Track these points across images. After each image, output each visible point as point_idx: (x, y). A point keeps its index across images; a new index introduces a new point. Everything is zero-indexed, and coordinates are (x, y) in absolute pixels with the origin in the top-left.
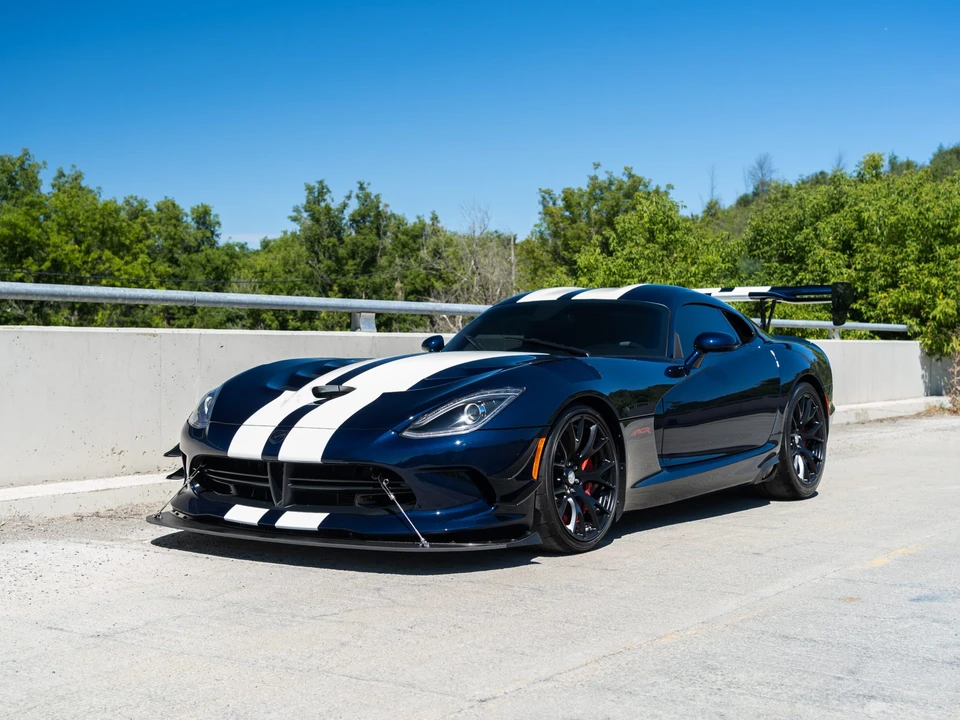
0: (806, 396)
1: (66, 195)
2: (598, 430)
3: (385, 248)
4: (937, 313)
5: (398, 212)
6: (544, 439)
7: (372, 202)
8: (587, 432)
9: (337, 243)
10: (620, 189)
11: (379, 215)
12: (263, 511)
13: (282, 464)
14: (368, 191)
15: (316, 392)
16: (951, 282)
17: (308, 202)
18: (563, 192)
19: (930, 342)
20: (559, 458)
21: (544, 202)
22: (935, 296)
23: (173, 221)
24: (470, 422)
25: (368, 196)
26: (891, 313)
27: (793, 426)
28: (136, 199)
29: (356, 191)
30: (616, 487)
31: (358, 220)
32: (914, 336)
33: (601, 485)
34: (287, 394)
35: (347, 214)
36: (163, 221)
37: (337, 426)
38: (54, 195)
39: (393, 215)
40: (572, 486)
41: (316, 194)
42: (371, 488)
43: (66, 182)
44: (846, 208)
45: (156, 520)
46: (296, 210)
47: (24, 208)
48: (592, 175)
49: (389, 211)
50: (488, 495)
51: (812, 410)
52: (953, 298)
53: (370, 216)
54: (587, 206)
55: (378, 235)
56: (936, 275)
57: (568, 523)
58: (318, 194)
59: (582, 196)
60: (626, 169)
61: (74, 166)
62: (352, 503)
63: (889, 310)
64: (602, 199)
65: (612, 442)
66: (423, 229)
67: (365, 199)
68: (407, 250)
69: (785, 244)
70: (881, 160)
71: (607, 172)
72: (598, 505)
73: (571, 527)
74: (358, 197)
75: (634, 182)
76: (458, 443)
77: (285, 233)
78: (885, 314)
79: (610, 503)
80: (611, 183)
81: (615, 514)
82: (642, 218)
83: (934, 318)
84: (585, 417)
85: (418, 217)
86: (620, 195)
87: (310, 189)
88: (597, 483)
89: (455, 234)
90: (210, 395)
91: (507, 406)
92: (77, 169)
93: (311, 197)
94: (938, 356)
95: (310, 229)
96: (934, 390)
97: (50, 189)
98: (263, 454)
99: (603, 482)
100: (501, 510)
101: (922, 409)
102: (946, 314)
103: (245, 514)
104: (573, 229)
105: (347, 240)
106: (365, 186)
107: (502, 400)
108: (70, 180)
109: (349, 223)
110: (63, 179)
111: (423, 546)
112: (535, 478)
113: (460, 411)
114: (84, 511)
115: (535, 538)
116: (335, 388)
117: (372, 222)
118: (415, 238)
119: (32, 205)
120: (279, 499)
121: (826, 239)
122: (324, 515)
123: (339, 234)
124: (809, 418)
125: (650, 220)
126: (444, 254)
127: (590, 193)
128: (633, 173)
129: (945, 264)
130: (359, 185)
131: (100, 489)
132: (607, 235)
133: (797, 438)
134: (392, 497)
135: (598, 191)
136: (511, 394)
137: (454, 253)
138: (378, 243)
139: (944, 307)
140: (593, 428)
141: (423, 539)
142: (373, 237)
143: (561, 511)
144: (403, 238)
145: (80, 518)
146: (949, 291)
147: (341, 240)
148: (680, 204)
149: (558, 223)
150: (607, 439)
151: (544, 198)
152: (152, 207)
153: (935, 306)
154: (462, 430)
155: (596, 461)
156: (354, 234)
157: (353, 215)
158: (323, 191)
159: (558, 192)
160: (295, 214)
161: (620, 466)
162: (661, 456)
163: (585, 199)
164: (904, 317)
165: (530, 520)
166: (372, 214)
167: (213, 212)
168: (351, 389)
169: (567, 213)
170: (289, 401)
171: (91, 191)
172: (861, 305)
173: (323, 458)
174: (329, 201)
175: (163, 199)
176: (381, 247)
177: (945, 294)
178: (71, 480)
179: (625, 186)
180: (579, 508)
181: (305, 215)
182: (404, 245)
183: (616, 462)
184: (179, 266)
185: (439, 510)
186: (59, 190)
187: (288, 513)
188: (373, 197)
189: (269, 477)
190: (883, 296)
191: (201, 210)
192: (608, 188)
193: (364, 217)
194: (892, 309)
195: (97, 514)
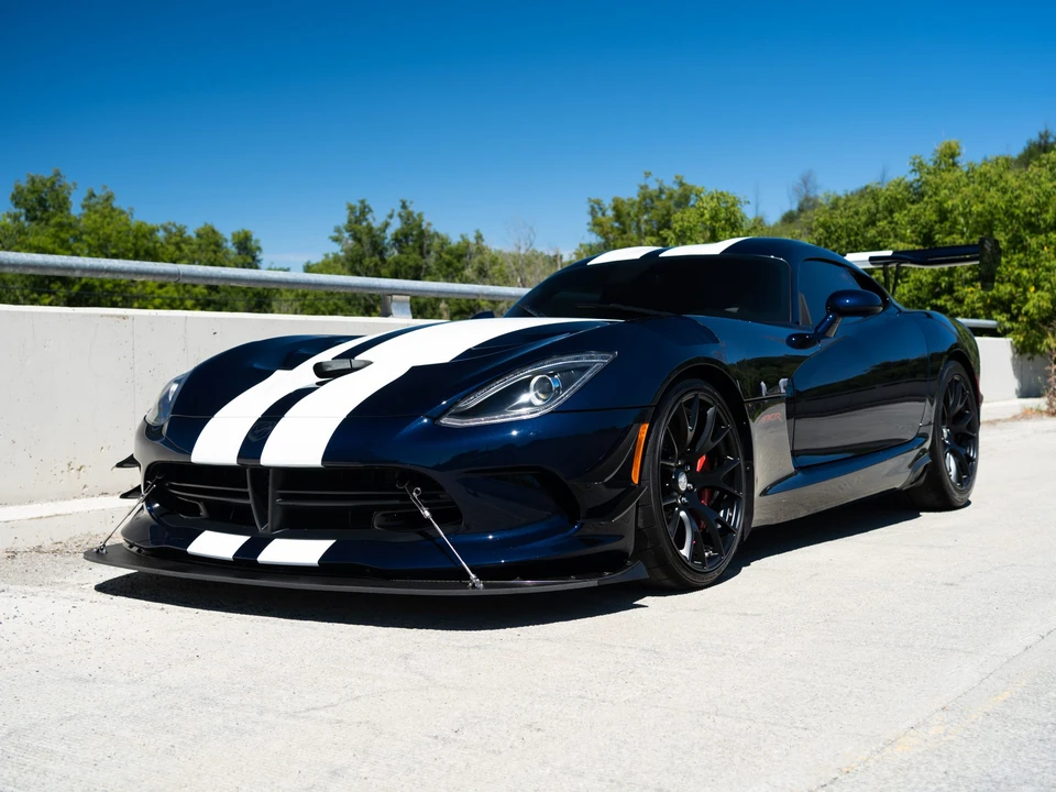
0: (956, 378)
1: (97, 215)
2: (717, 415)
3: (428, 267)
4: (1029, 307)
5: (442, 232)
6: (647, 426)
7: (414, 220)
8: (703, 416)
9: (380, 263)
10: (671, 197)
11: (422, 234)
12: (241, 540)
13: (267, 469)
14: (411, 209)
15: (319, 370)
16: (1044, 273)
17: (350, 222)
18: (613, 200)
19: (1022, 339)
20: (667, 453)
21: (593, 212)
22: (1026, 290)
23: (213, 247)
24: (538, 402)
25: (410, 214)
26: (979, 308)
27: (943, 418)
28: (174, 225)
29: (398, 209)
30: (742, 494)
31: (400, 240)
32: (1004, 333)
33: (723, 492)
34: (279, 374)
35: (390, 233)
36: (203, 247)
37: (344, 415)
38: (85, 216)
39: (437, 234)
40: (683, 494)
41: (358, 214)
42: (397, 502)
43: (97, 203)
44: (926, 199)
45: (99, 555)
46: (338, 230)
47: (52, 230)
48: (643, 184)
49: (432, 229)
50: (568, 508)
51: (964, 396)
52: (1048, 291)
53: (412, 235)
54: (637, 216)
55: (421, 254)
56: (1027, 266)
57: (682, 548)
58: (359, 214)
59: (632, 205)
60: (677, 177)
61: (105, 187)
62: (369, 525)
63: (978, 305)
64: (652, 208)
65: (735, 432)
66: (468, 247)
67: (408, 218)
68: (451, 270)
69: (855, 240)
70: (958, 147)
71: (657, 180)
72: (719, 521)
73: (685, 552)
74: (400, 216)
75: (685, 190)
76: (514, 433)
77: (327, 256)
78: (973, 309)
79: (734, 517)
80: (661, 191)
81: (743, 533)
82: (702, 215)
83: (1026, 313)
84: (702, 396)
85: (462, 236)
86: (671, 203)
87: (352, 209)
88: (719, 489)
89: (500, 252)
90: (176, 381)
91: (592, 379)
92: (108, 189)
93: (353, 217)
94: (1029, 355)
95: (352, 250)
96: (1026, 392)
97: (80, 210)
98: (240, 456)
99: (727, 488)
100: (589, 531)
101: (1018, 411)
102: (1039, 308)
103: (217, 544)
104: (622, 239)
105: (389, 259)
106: (408, 204)
107: (584, 369)
108: (101, 201)
109: (391, 243)
110: (94, 200)
111: (474, 586)
112: (636, 482)
113: (523, 386)
114: (20, 546)
115: (638, 571)
116: (345, 364)
117: (415, 241)
118: (460, 257)
119: (60, 225)
120: (263, 521)
121: (903, 232)
122: (328, 543)
123: (381, 253)
124: (959, 406)
125: (712, 218)
126: (490, 273)
127: (640, 202)
128: (684, 181)
129: (1037, 255)
130: (401, 204)
131: (44, 515)
132: (665, 235)
133: (945, 431)
134: (427, 514)
135: (648, 201)
136: (597, 361)
137: (500, 271)
138: (422, 262)
139: (1037, 301)
140: (710, 411)
141: (473, 576)
142: (416, 256)
143: (672, 530)
144: (447, 257)
145: (13, 555)
146: (1042, 284)
147: (383, 260)
148: (742, 200)
149: (608, 233)
150: (729, 427)
151: (593, 208)
152: (191, 232)
153: (1026, 300)
154: (525, 414)
155: (715, 458)
156: (396, 253)
157: (396, 234)
158: (365, 210)
159: (608, 203)
160: (336, 234)
161: (746, 466)
162: (795, 454)
163: (636, 209)
164: (993, 313)
165: (629, 543)
166: (415, 233)
167: (254, 238)
168: (368, 363)
169: (616, 225)
170: (280, 383)
171: (122, 213)
172: (946, 301)
173: (324, 460)
174: (371, 220)
175: (202, 225)
176: (424, 266)
177: (1038, 288)
178: (11, 505)
179: (676, 195)
180: (695, 524)
181: (346, 235)
182: (449, 264)
183: (741, 460)
184: (218, 292)
185: (491, 533)
186: (90, 210)
187: (277, 542)
188: (415, 215)
189: (249, 490)
190: (970, 290)
191: (242, 236)
192: (658, 197)
193: (406, 236)
194: (980, 305)
195: (39, 550)
